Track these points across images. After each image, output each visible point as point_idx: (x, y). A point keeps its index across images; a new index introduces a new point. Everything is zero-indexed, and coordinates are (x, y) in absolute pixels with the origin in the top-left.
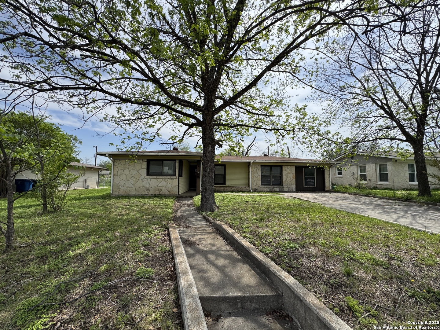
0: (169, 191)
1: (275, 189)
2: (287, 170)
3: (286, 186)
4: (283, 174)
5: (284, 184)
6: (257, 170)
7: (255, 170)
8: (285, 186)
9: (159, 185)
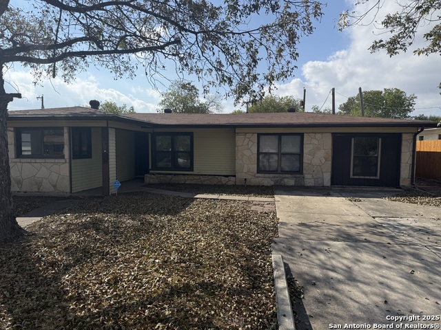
0: (54, 186)
1: (286, 180)
2: (314, 141)
3: (310, 176)
4: (305, 151)
5: (304, 172)
6: (251, 143)
7: (246, 142)
8: (306, 176)
9: (38, 175)
